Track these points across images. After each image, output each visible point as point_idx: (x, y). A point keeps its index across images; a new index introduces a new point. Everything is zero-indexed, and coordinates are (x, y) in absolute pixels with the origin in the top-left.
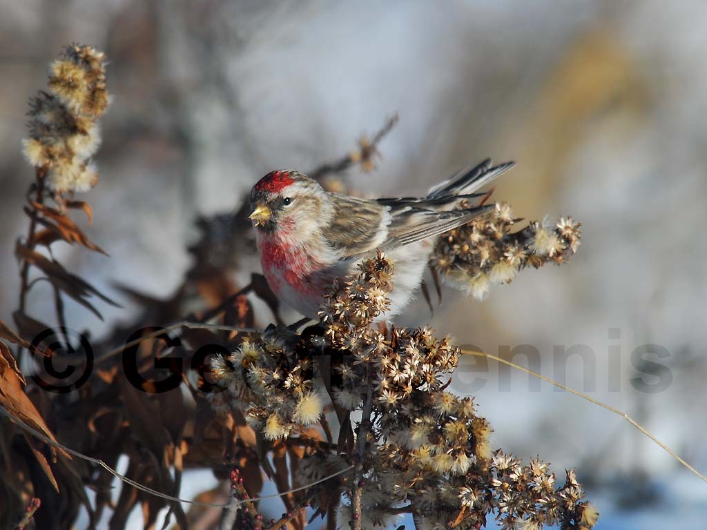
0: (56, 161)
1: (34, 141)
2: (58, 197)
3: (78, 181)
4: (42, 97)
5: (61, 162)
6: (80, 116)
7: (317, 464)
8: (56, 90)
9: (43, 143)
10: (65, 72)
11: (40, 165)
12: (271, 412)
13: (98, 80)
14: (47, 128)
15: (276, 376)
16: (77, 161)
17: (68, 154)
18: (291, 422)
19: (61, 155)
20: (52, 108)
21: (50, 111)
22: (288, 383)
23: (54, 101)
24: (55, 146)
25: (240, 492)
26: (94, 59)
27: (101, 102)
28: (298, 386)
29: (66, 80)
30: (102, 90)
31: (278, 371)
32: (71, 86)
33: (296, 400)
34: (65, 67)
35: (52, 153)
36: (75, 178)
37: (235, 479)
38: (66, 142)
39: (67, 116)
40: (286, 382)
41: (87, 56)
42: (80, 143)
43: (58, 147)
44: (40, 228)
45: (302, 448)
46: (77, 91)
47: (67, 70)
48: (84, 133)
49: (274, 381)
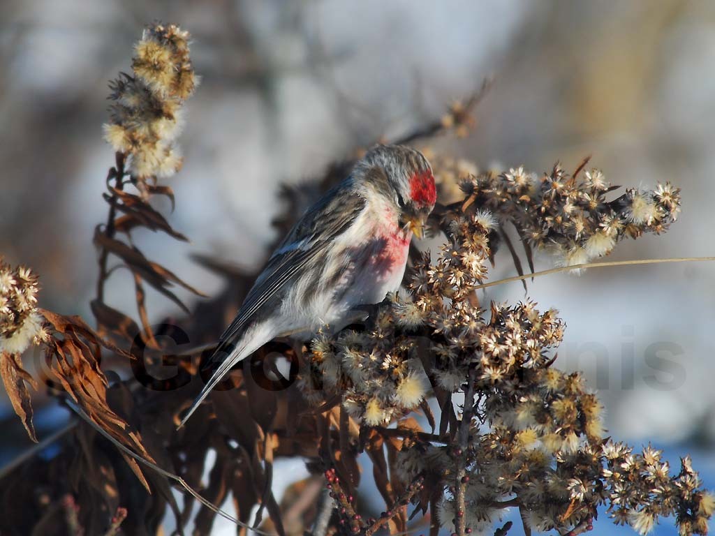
0: (140, 146)
1: (117, 126)
2: (140, 183)
3: (163, 166)
4: (124, 79)
5: (145, 147)
6: (165, 100)
7: (416, 458)
8: (141, 73)
9: (126, 128)
10: (150, 54)
11: (123, 151)
12: (371, 396)
13: (184, 60)
14: (130, 111)
15: (373, 358)
16: (160, 145)
17: (153, 138)
18: (392, 406)
19: (145, 141)
20: (134, 91)
21: (133, 94)
22: (386, 365)
23: (137, 84)
24: (138, 131)
25: (337, 492)
26: (180, 39)
27: (187, 83)
28: (396, 366)
29: (151, 63)
30: (189, 71)
31: (376, 353)
32: (157, 68)
33: (396, 382)
34: (149, 49)
35: (136, 138)
36: (159, 163)
37: (331, 479)
38: (150, 126)
39: (152, 99)
40: (384, 364)
41: (172, 36)
42: (165, 128)
43: (142, 132)
44: (120, 215)
45: (401, 439)
46: (162, 73)
47: (152, 52)
48: (170, 117)
49: (371, 363)
